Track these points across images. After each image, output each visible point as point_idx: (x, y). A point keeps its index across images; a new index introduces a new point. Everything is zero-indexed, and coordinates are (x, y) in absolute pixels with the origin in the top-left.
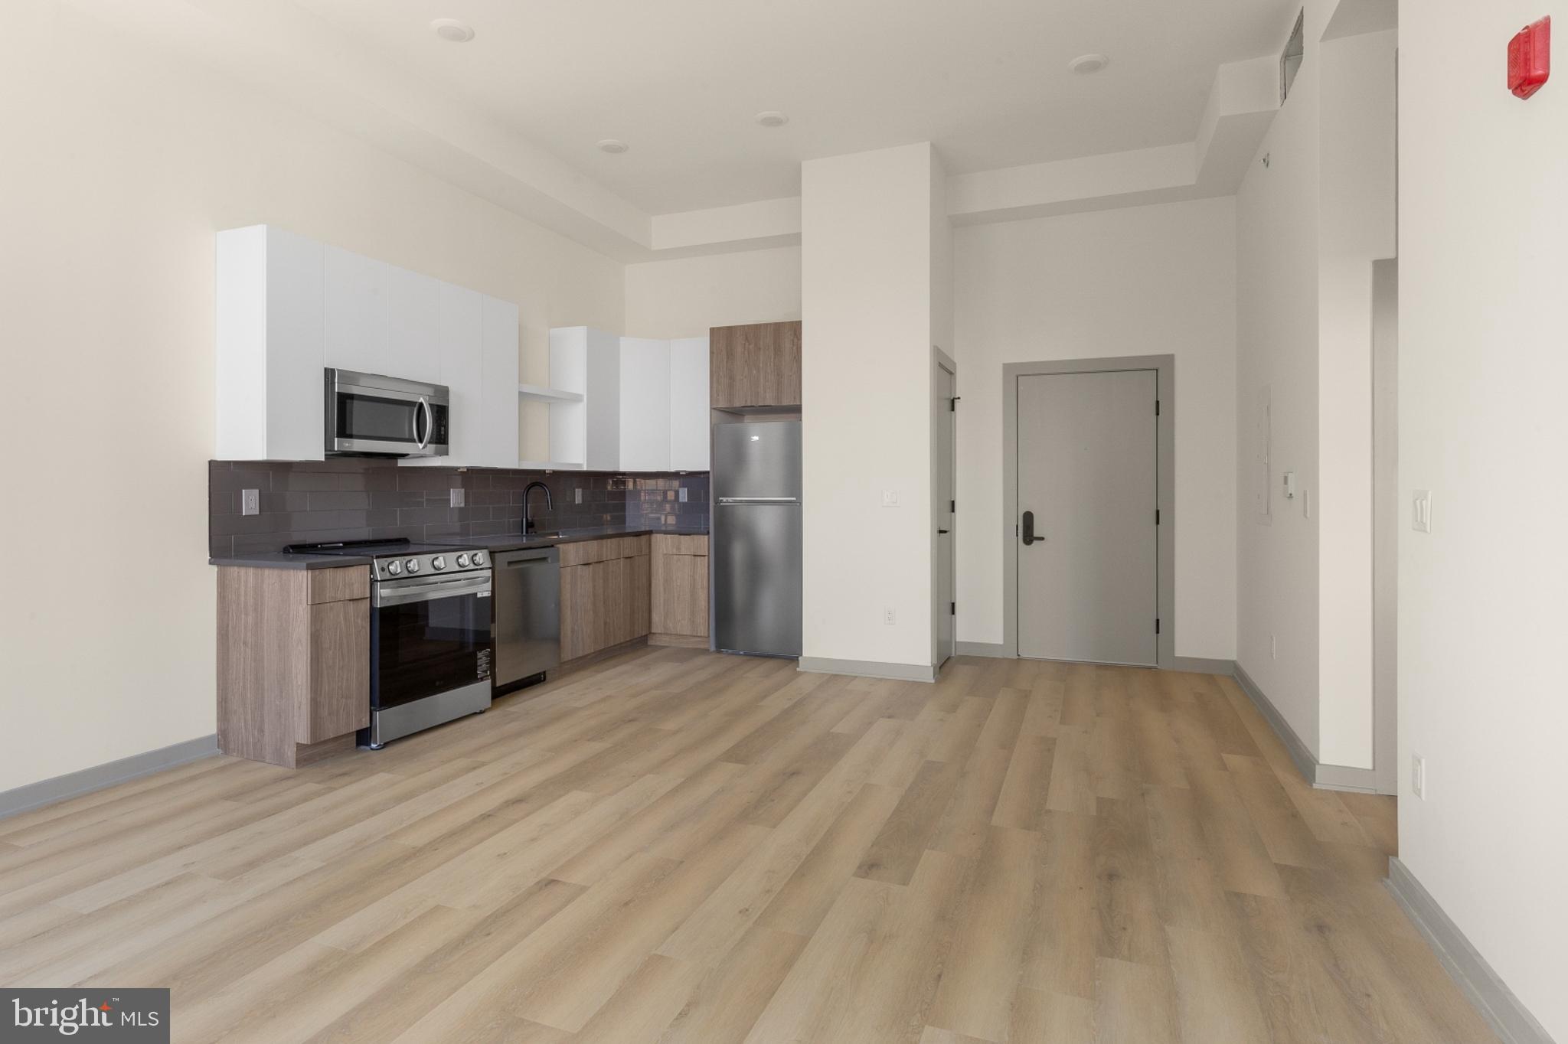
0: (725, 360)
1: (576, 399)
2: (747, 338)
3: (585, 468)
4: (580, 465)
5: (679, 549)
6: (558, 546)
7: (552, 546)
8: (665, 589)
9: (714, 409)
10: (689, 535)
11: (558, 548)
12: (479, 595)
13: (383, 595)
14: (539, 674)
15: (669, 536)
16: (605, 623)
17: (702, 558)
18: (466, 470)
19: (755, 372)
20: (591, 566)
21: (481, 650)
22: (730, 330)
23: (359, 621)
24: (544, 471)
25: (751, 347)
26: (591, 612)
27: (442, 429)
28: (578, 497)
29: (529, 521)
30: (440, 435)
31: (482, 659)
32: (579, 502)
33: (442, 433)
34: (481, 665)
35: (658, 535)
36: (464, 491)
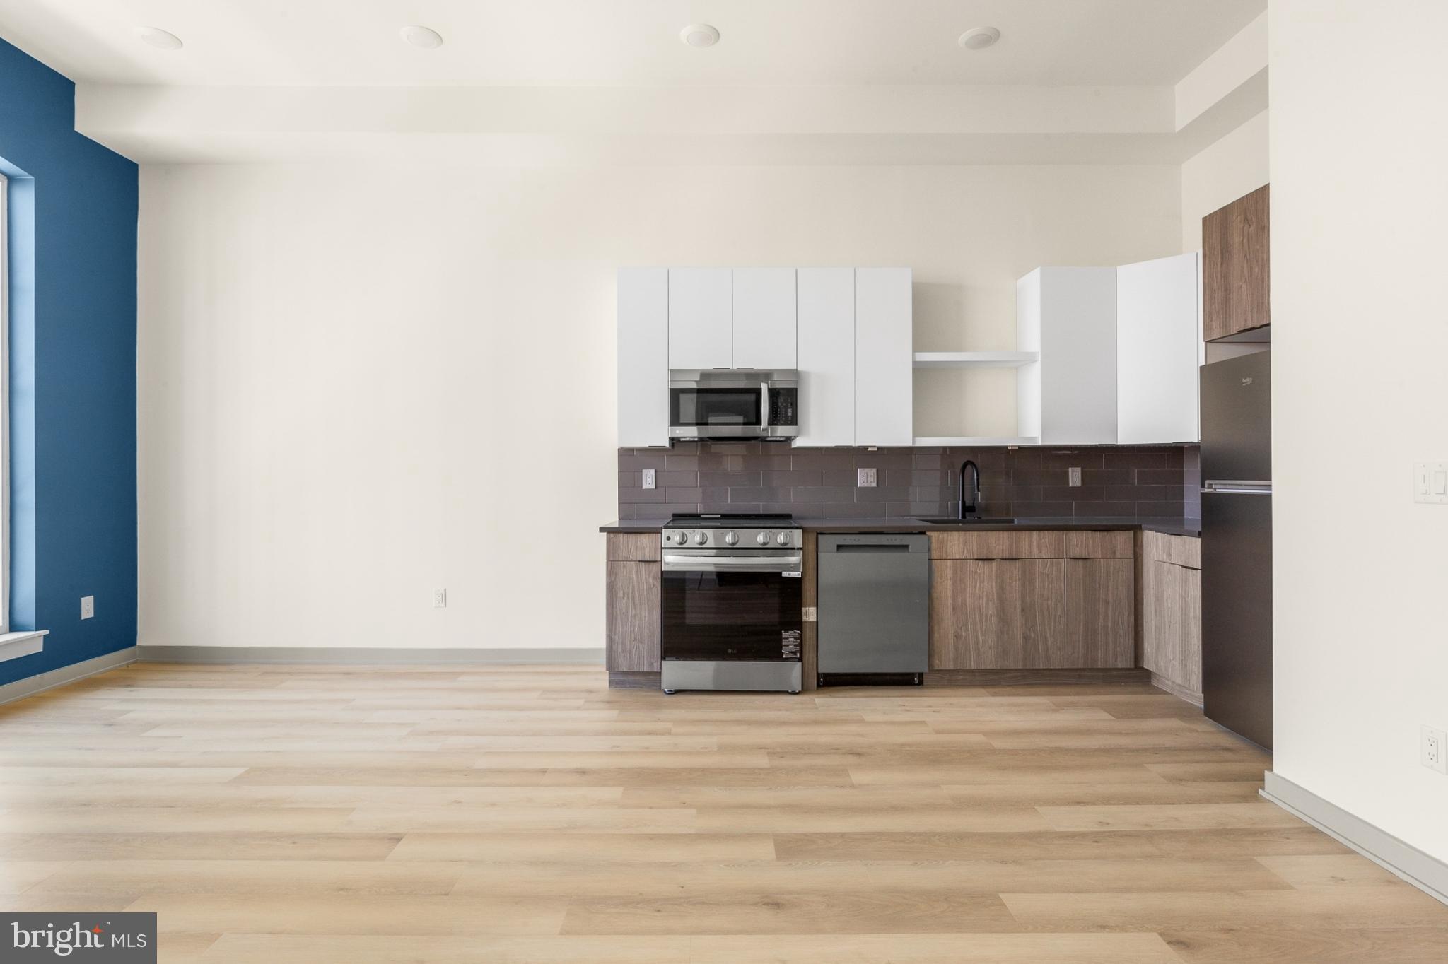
0: (1219, 264)
1: (1030, 359)
2: (1246, 218)
3: (1039, 443)
5: (1170, 555)
6: (928, 533)
7: (924, 533)
9: (1209, 341)
10: (1179, 535)
11: (930, 536)
12: (785, 574)
13: (667, 561)
14: (912, 675)
16: (1026, 637)
17: (1194, 571)
18: (876, 449)
19: (1256, 270)
20: (994, 563)
21: (786, 631)
22: (1225, 211)
23: (651, 580)
24: (1007, 447)
25: (1252, 228)
26: (994, 620)
27: (790, 410)
28: (1074, 477)
29: (967, 505)
30: (787, 417)
31: (789, 640)
32: (1079, 484)
33: (790, 414)
34: (788, 646)
35: (1150, 532)
36: (874, 470)
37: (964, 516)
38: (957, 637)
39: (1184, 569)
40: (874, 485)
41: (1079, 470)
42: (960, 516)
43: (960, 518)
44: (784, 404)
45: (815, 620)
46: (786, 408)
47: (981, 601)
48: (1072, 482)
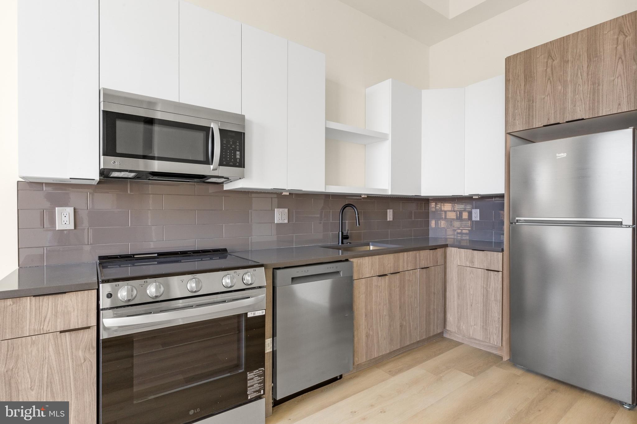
1: (382, 137)
4: (386, 190)
5: (472, 262)
6: (351, 260)
7: (347, 260)
8: (458, 296)
9: (509, 134)
10: (484, 250)
11: (352, 262)
12: (250, 315)
15: (463, 250)
16: (401, 326)
17: (496, 272)
18: (288, 194)
19: (560, 88)
20: (387, 277)
21: (251, 370)
22: (529, 54)
23: (80, 353)
24: (360, 195)
25: (556, 62)
26: (387, 317)
27: (238, 153)
28: (390, 216)
29: (344, 235)
30: (235, 159)
31: (253, 378)
32: (391, 219)
33: (238, 157)
34: (253, 386)
35: (453, 249)
36: (286, 210)
37: (342, 243)
38: (367, 336)
39: (487, 271)
40: (286, 221)
41: (391, 210)
42: (340, 242)
43: (340, 244)
44: (233, 146)
45: (271, 350)
46: (235, 151)
47: (380, 307)
48: (389, 219)
